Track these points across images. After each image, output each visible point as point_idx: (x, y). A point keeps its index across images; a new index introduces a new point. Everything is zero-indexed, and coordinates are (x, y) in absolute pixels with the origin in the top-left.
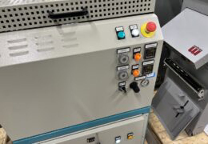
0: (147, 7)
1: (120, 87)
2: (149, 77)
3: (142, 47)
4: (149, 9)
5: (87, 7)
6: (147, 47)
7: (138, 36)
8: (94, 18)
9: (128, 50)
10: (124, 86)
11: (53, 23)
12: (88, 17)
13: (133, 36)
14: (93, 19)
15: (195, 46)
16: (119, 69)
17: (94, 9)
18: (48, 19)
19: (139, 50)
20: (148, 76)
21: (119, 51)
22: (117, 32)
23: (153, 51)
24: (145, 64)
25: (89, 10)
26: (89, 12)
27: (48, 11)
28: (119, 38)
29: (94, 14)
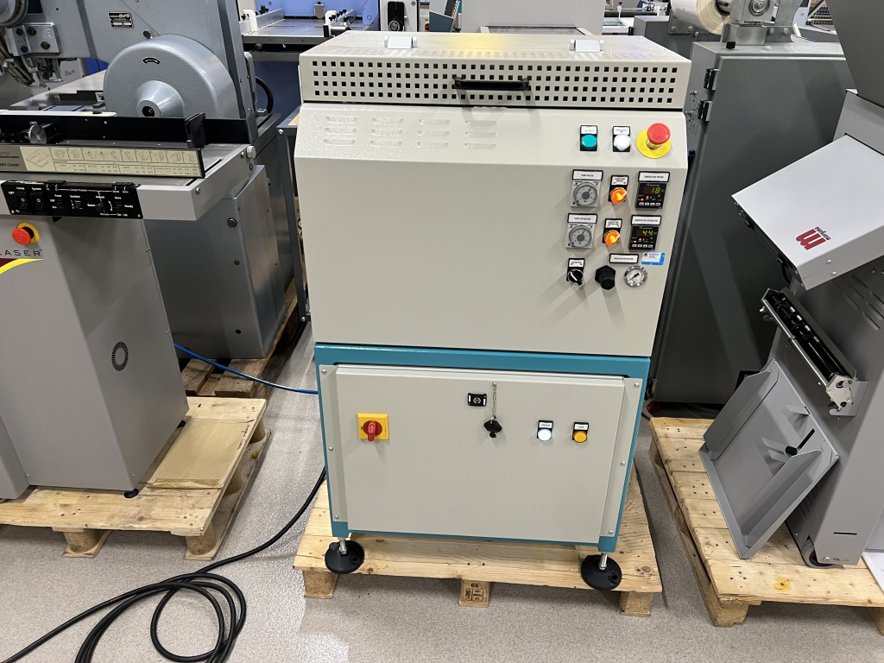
0: (665, 95)
1: (570, 269)
2: (648, 263)
3: (633, 176)
4: (669, 100)
5: (530, 78)
6: (643, 177)
7: (628, 150)
8: (542, 102)
9: (598, 176)
10: (582, 269)
11: (457, 101)
12: (528, 98)
13: (616, 149)
14: (538, 103)
15: (818, 228)
16: (572, 218)
17: (543, 83)
18: (450, 91)
19: (624, 181)
20: (645, 259)
21: (578, 175)
22: (582, 135)
23: (658, 191)
24: (637, 221)
25: (533, 83)
26: (533, 88)
27: (454, 76)
28: (583, 148)
29: (542, 93)
